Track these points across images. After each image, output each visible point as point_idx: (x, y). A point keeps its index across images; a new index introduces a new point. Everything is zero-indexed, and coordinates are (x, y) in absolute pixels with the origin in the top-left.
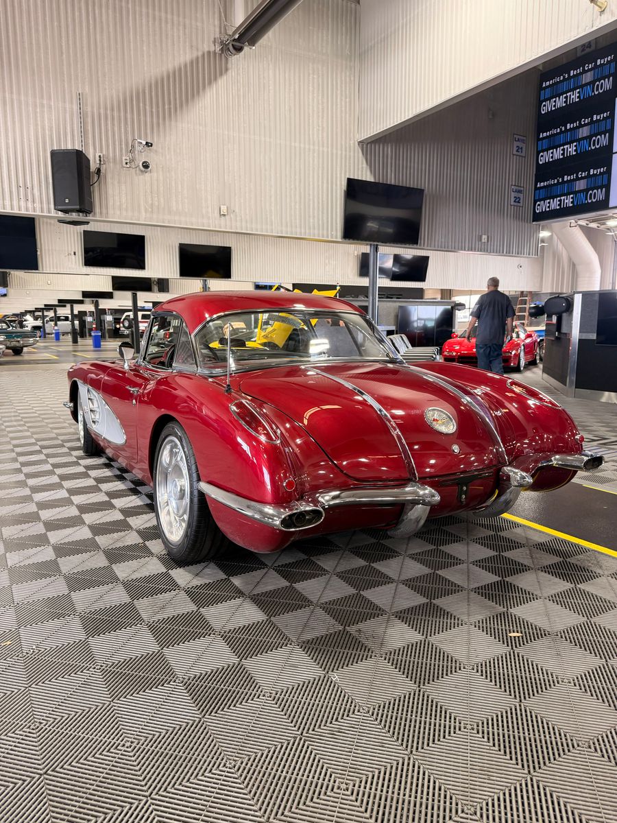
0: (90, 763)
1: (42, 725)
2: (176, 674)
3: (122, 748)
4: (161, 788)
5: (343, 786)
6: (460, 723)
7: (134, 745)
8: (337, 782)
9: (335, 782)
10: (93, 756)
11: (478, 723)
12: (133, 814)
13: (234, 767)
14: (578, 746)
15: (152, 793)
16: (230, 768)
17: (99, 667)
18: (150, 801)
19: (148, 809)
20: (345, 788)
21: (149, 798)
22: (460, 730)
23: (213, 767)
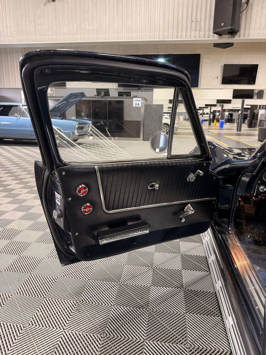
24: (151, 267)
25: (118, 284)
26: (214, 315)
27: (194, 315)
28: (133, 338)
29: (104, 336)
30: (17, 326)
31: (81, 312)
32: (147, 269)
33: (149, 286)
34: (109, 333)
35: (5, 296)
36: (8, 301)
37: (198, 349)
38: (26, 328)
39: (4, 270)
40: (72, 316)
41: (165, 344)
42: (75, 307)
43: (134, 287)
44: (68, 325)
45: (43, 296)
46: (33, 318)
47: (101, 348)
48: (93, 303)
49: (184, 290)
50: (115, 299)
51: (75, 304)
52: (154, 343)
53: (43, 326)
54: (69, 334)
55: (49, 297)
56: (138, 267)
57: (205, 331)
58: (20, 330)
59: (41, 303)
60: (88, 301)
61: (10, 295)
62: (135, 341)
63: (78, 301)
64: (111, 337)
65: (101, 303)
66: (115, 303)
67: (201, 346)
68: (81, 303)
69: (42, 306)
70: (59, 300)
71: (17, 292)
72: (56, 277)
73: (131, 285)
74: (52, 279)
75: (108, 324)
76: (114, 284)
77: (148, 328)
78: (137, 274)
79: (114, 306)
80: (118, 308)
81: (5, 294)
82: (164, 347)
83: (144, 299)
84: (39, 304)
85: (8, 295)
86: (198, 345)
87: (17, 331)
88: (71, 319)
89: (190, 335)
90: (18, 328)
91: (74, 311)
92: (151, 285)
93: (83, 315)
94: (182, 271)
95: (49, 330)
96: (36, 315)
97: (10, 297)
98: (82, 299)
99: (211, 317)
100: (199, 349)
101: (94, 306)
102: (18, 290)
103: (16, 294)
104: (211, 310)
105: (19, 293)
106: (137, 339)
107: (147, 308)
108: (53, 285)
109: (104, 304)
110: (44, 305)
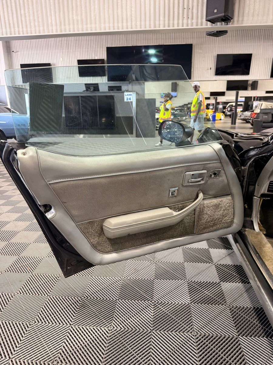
24: (153, 261)
25: (121, 279)
26: (218, 303)
27: (199, 305)
28: (140, 329)
29: (112, 328)
30: (23, 324)
31: (86, 307)
32: (149, 263)
33: (152, 279)
34: (116, 326)
35: (8, 297)
36: (12, 300)
37: (204, 336)
38: (32, 325)
39: (4, 272)
40: (77, 312)
41: (172, 333)
42: (80, 303)
43: (138, 281)
44: (74, 320)
45: (47, 294)
46: (38, 316)
47: (109, 340)
48: (97, 298)
49: (188, 282)
50: (120, 294)
51: (79, 300)
52: (161, 333)
53: (49, 322)
54: (77, 329)
55: (53, 295)
56: (140, 262)
57: (210, 319)
58: (26, 328)
59: (45, 300)
60: (93, 297)
61: (13, 295)
62: (143, 332)
63: (83, 298)
64: (118, 330)
65: (106, 298)
66: (119, 298)
67: (207, 334)
68: (85, 299)
69: (46, 304)
70: (63, 297)
71: (19, 291)
72: (58, 276)
73: (134, 279)
74: (54, 277)
75: (114, 318)
76: (118, 280)
77: (154, 319)
78: (140, 269)
79: (119, 300)
80: (123, 301)
81: (8, 295)
82: (171, 336)
83: (149, 292)
84: (43, 302)
85: (11, 295)
86: (204, 333)
87: (24, 329)
88: (76, 315)
89: (195, 324)
90: (24, 326)
91: (79, 307)
92: (154, 278)
93: (89, 310)
94: (184, 264)
95: (55, 326)
96: (41, 313)
97: (13, 296)
98: (87, 295)
99: (216, 306)
100: (206, 337)
101: (99, 301)
102: (21, 289)
103: (19, 294)
104: (215, 299)
105: (22, 293)
106: (144, 330)
107: (151, 300)
108: (55, 283)
109: (109, 299)
110: (48, 303)
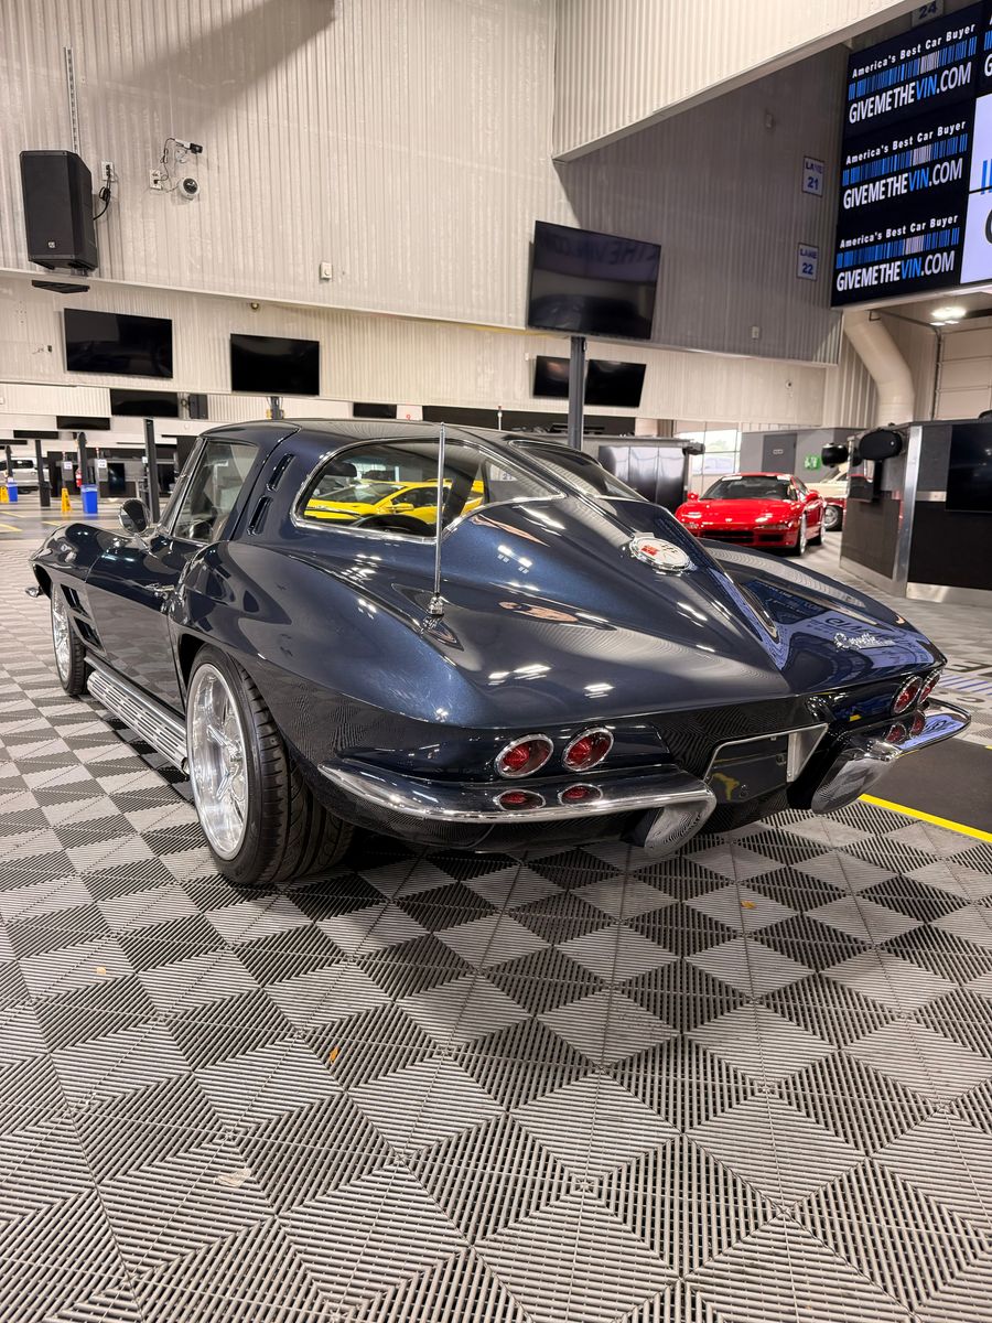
0: (170, 1165)
1: (82, 1111)
2: (292, 1025)
3: (220, 1141)
4: (294, 1199)
5: (582, 1185)
6: (752, 1084)
7: (239, 1136)
8: (574, 1180)
9: (570, 1179)
10: (175, 1155)
11: (780, 1083)
12: (253, 1242)
13: (408, 1164)
14: (935, 1111)
15: (280, 1209)
16: (401, 1166)
17: (162, 1018)
18: (279, 1221)
19: (277, 1233)
20: (587, 1187)
21: (276, 1217)
22: (753, 1094)
23: (374, 1165)
